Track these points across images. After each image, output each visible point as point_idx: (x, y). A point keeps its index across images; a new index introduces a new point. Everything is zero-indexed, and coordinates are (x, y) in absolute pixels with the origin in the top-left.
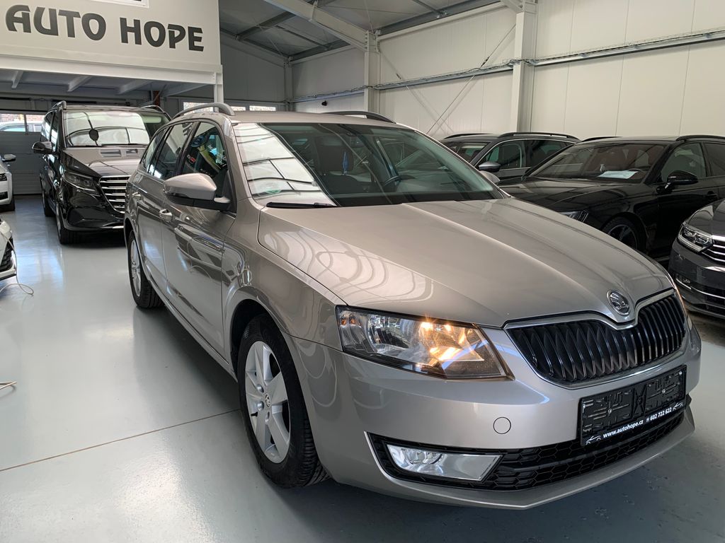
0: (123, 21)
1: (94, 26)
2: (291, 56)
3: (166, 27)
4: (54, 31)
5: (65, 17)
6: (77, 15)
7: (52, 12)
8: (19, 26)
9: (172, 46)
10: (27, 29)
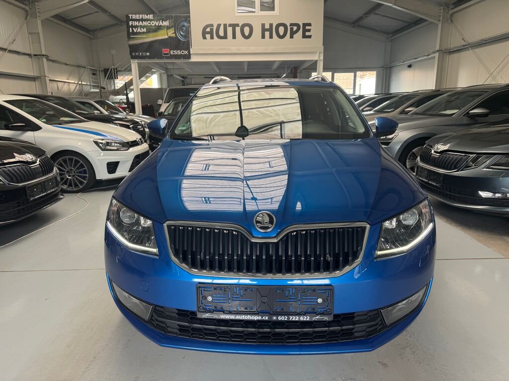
0: (263, 25)
1: (247, 31)
2: (391, 33)
3: (288, 25)
4: (225, 37)
5: (231, 28)
6: (237, 25)
7: (225, 26)
8: (208, 36)
9: (292, 37)
10: (212, 38)
